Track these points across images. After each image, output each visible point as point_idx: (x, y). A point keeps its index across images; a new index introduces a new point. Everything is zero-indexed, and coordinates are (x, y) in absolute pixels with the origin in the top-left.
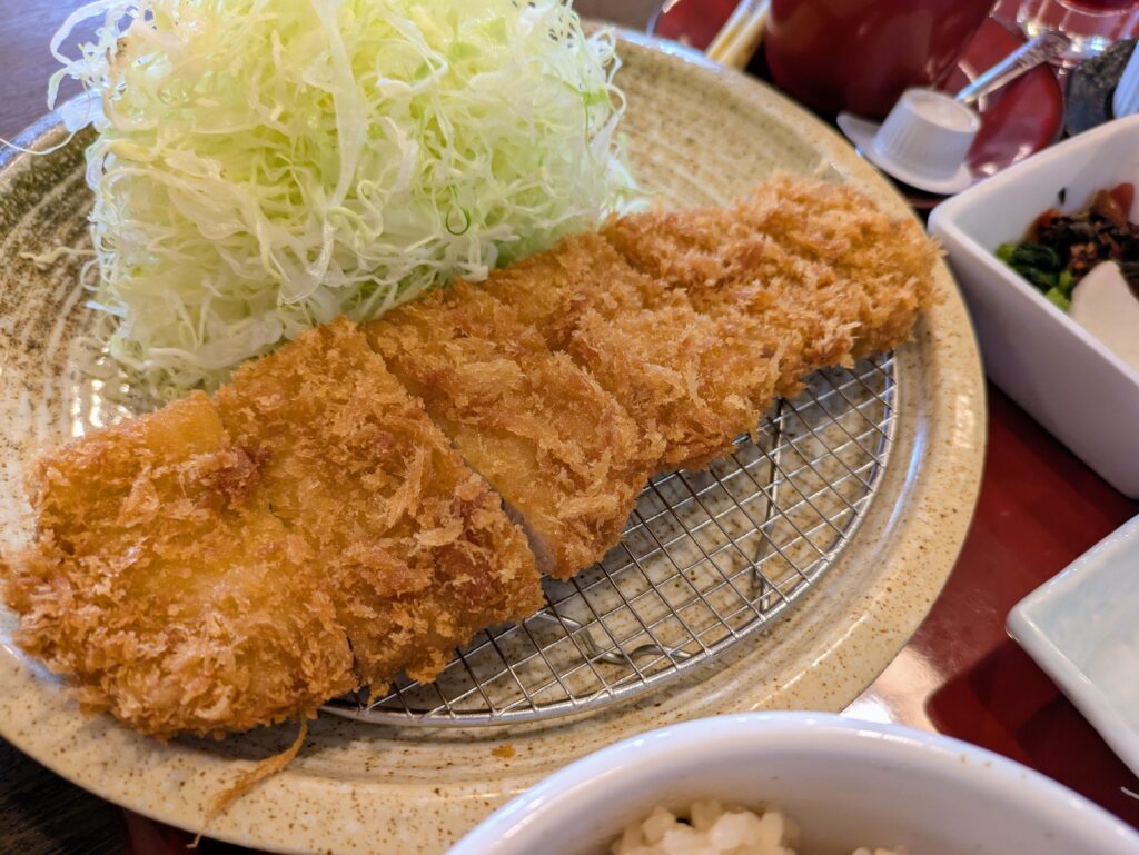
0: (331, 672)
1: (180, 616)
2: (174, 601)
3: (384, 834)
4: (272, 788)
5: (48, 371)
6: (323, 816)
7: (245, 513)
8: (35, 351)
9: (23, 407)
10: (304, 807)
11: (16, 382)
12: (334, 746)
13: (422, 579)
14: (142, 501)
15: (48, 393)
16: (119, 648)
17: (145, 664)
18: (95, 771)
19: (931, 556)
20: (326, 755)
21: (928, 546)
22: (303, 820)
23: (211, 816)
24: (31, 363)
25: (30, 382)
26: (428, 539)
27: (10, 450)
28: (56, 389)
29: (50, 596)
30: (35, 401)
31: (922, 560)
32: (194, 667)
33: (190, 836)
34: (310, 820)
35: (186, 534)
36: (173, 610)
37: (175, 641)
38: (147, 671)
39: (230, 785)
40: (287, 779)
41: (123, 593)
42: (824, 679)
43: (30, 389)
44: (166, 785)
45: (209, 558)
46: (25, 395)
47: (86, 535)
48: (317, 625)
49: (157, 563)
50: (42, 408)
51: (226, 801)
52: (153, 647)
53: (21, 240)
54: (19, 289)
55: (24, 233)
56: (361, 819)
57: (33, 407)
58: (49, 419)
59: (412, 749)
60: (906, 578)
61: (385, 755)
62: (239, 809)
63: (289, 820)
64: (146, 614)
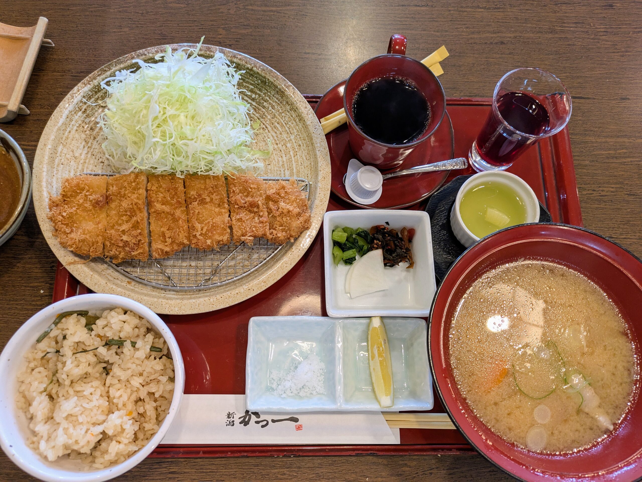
0: (96, 252)
1: (76, 227)
2: (76, 223)
3: (93, 285)
4: (79, 266)
5: (92, 138)
6: (85, 276)
7: (98, 211)
8: (91, 131)
9: (82, 147)
10: (83, 272)
11: (83, 138)
12: (100, 263)
13: (121, 244)
14: (80, 199)
15: (89, 145)
16: (62, 228)
17: (65, 233)
18: (53, 245)
19: (237, 296)
20: (97, 264)
21: (239, 294)
22: (82, 275)
23: (67, 265)
24: (89, 134)
25: (86, 140)
26: (125, 238)
27: (74, 158)
28: (92, 144)
29: (55, 210)
30: (85, 146)
31: (235, 296)
32: (72, 239)
33: (62, 265)
34: (83, 275)
35: (85, 210)
36: (75, 225)
37: (72, 231)
38: (65, 234)
39: (73, 261)
40: (83, 266)
41: (68, 216)
42: (192, 306)
43: (86, 142)
44: (62, 255)
45: (86, 218)
46: (84, 143)
47: (68, 199)
48: (97, 242)
49: (77, 214)
50: (86, 148)
51: (70, 264)
52: (68, 231)
53: (100, 96)
54: (94, 111)
55: (102, 94)
56: (91, 280)
57: (84, 147)
58: (86, 152)
59: (114, 272)
60: (228, 297)
61: (108, 270)
62: (72, 266)
63: (79, 273)
64: (71, 223)
